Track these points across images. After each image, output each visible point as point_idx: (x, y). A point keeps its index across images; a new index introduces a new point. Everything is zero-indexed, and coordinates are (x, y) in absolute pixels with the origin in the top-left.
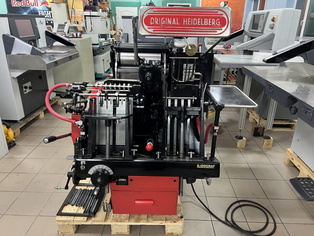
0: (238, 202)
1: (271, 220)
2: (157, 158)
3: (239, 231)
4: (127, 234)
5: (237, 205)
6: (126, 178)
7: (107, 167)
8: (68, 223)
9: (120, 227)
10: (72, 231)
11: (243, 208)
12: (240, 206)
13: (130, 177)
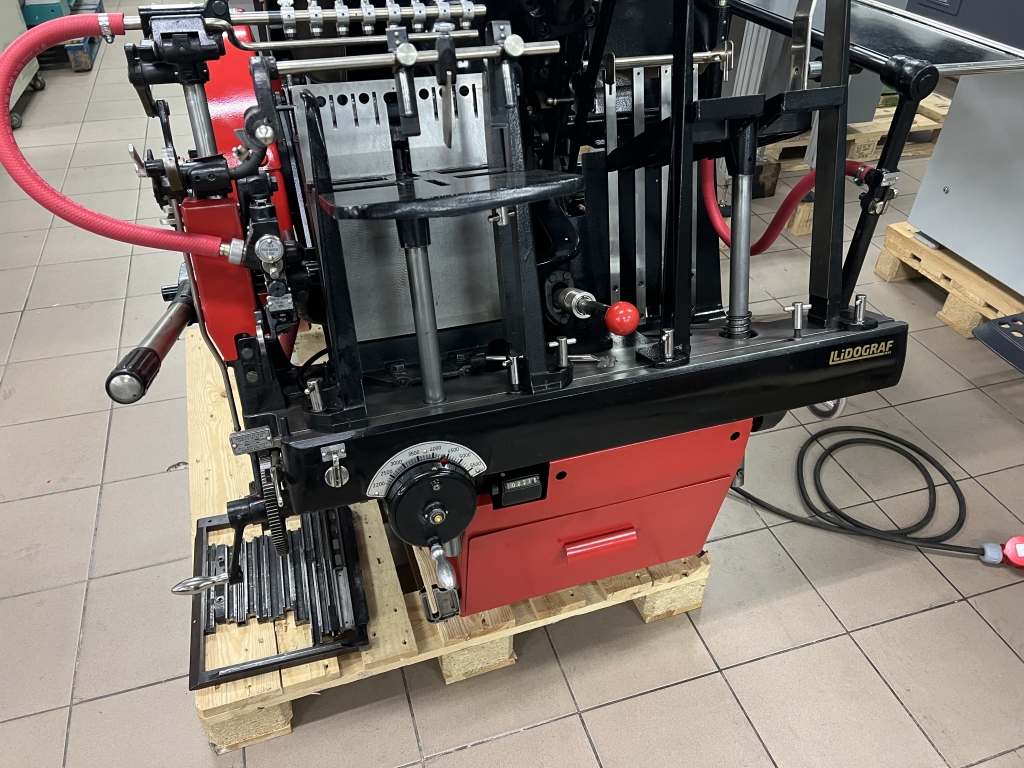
0: (815, 438)
1: (937, 478)
2: (663, 358)
3: (868, 539)
4: (508, 663)
5: (815, 451)
6: (542, 471)
7: (454, 445)
8: (260, 705)
9: (482, 652)
10: (280, 725)
11: (839, 455)
12: (828, 452)
13: (555, 465)
